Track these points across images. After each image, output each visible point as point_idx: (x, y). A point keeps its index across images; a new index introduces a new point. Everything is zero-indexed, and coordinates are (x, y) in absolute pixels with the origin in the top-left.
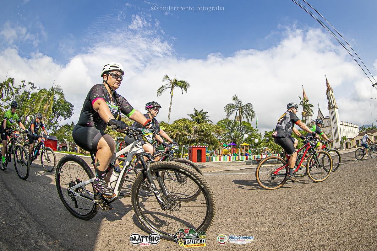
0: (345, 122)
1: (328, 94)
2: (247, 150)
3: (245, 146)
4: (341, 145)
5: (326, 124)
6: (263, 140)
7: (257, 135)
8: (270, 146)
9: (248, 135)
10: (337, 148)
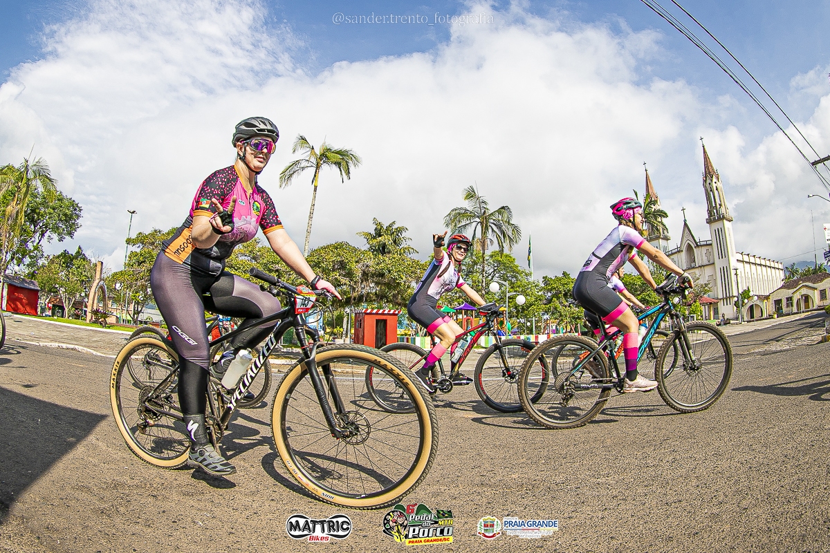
0: (748, 255)
1: (708, 185)
2: (502, 323)
4: (739, 311)
5: (702, 259)
6: (538, 299)
7: (530, 286)
8: (553, 314)
9: (501, 285)
10: (727, 319)
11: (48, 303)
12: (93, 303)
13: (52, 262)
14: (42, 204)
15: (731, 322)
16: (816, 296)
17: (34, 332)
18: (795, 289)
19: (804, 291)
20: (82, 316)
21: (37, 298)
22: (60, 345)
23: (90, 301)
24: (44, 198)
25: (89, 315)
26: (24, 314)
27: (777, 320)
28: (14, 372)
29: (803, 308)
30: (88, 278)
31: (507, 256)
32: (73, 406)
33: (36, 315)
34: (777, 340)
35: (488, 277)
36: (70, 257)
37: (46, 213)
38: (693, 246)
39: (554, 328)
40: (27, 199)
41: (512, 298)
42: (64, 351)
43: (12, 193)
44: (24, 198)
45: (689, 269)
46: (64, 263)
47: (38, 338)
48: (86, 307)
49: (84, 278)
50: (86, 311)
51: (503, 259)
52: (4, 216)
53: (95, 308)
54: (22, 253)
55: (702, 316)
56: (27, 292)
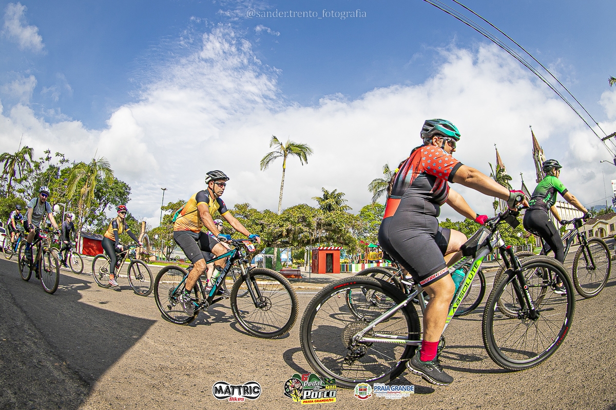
1: (536, 157)
14: (104, 186)
16: (607, 228)
18: (594, 225)
19: (600, 225)
24: (106, 182)
26: (95, 256)
28: (90, 294)
37: (107, 192)
43: (84, 180)
52: (79, 194)
53: (141, 251)
54: (92, 217)
55: (535, 245)
56: (96, 242)
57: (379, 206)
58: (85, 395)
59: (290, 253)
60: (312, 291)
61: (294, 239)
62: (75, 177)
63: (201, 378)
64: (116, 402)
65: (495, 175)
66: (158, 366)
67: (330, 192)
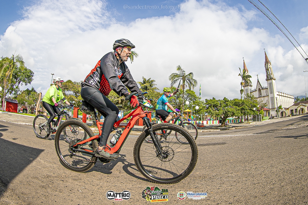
0: (281, 93)
1: (266, 66)
2: (190, 116)
3: (188, 112)
4: (277, 114)
5: (264, 94)
6: (204, 107)
7: (200, 103)
8: (209, 113)
9: (190, 102)
10: (273, 116)
11: (21, 108)
12: (38, 108)
13: (23, 93)
14: (19, 71)
15: (275, 117)
16: (306, 109)
17: (16, 119)
18: (298, 106)
19: (302, 107)
20: (34, 113)
21: (17, 106)
22: (26, 123)
23: (37, 107)
24: (20, 69)
25: (36, 112)
26: (12, 112)
27: (291, 117)
28: (9, 134)
29: (301, 113)
30: (36, 99)
31: (192, 91)
32: (31, 146)
33: (17, 112)
34: (292, 124)
35: (185, 99)
36: (29, 91)
37: (20, 75)
38: (261, 89)
39: (209, 118)
40: (13, 70)
41: (194, 107)
42: (27, 126)
43: (8, 68)
44: (12, 69)
45: (259, 97)
46: (27, 93)
47: (17, 121)
48: (35, 109)
49: (34, 99)
50: (35, 111)
51: (191, 92)
52: (5, 76)
53: (39, 110)
54: (11, 90)
55: (264, 115)
56: (13, 104)
57: (174, 89)
58: (4, 191)
59: (123, 113)
60: (134, 135)
61: (125, 105)
62: (2, 66)
63: (70, 183)
64: (22, 195)
65: (242, 75)
66: (46, 175)
67: (147, 79)
